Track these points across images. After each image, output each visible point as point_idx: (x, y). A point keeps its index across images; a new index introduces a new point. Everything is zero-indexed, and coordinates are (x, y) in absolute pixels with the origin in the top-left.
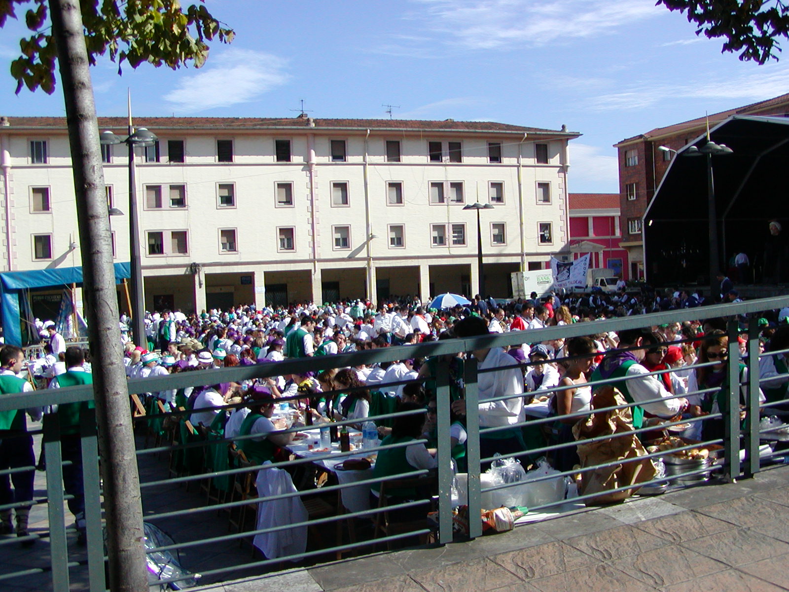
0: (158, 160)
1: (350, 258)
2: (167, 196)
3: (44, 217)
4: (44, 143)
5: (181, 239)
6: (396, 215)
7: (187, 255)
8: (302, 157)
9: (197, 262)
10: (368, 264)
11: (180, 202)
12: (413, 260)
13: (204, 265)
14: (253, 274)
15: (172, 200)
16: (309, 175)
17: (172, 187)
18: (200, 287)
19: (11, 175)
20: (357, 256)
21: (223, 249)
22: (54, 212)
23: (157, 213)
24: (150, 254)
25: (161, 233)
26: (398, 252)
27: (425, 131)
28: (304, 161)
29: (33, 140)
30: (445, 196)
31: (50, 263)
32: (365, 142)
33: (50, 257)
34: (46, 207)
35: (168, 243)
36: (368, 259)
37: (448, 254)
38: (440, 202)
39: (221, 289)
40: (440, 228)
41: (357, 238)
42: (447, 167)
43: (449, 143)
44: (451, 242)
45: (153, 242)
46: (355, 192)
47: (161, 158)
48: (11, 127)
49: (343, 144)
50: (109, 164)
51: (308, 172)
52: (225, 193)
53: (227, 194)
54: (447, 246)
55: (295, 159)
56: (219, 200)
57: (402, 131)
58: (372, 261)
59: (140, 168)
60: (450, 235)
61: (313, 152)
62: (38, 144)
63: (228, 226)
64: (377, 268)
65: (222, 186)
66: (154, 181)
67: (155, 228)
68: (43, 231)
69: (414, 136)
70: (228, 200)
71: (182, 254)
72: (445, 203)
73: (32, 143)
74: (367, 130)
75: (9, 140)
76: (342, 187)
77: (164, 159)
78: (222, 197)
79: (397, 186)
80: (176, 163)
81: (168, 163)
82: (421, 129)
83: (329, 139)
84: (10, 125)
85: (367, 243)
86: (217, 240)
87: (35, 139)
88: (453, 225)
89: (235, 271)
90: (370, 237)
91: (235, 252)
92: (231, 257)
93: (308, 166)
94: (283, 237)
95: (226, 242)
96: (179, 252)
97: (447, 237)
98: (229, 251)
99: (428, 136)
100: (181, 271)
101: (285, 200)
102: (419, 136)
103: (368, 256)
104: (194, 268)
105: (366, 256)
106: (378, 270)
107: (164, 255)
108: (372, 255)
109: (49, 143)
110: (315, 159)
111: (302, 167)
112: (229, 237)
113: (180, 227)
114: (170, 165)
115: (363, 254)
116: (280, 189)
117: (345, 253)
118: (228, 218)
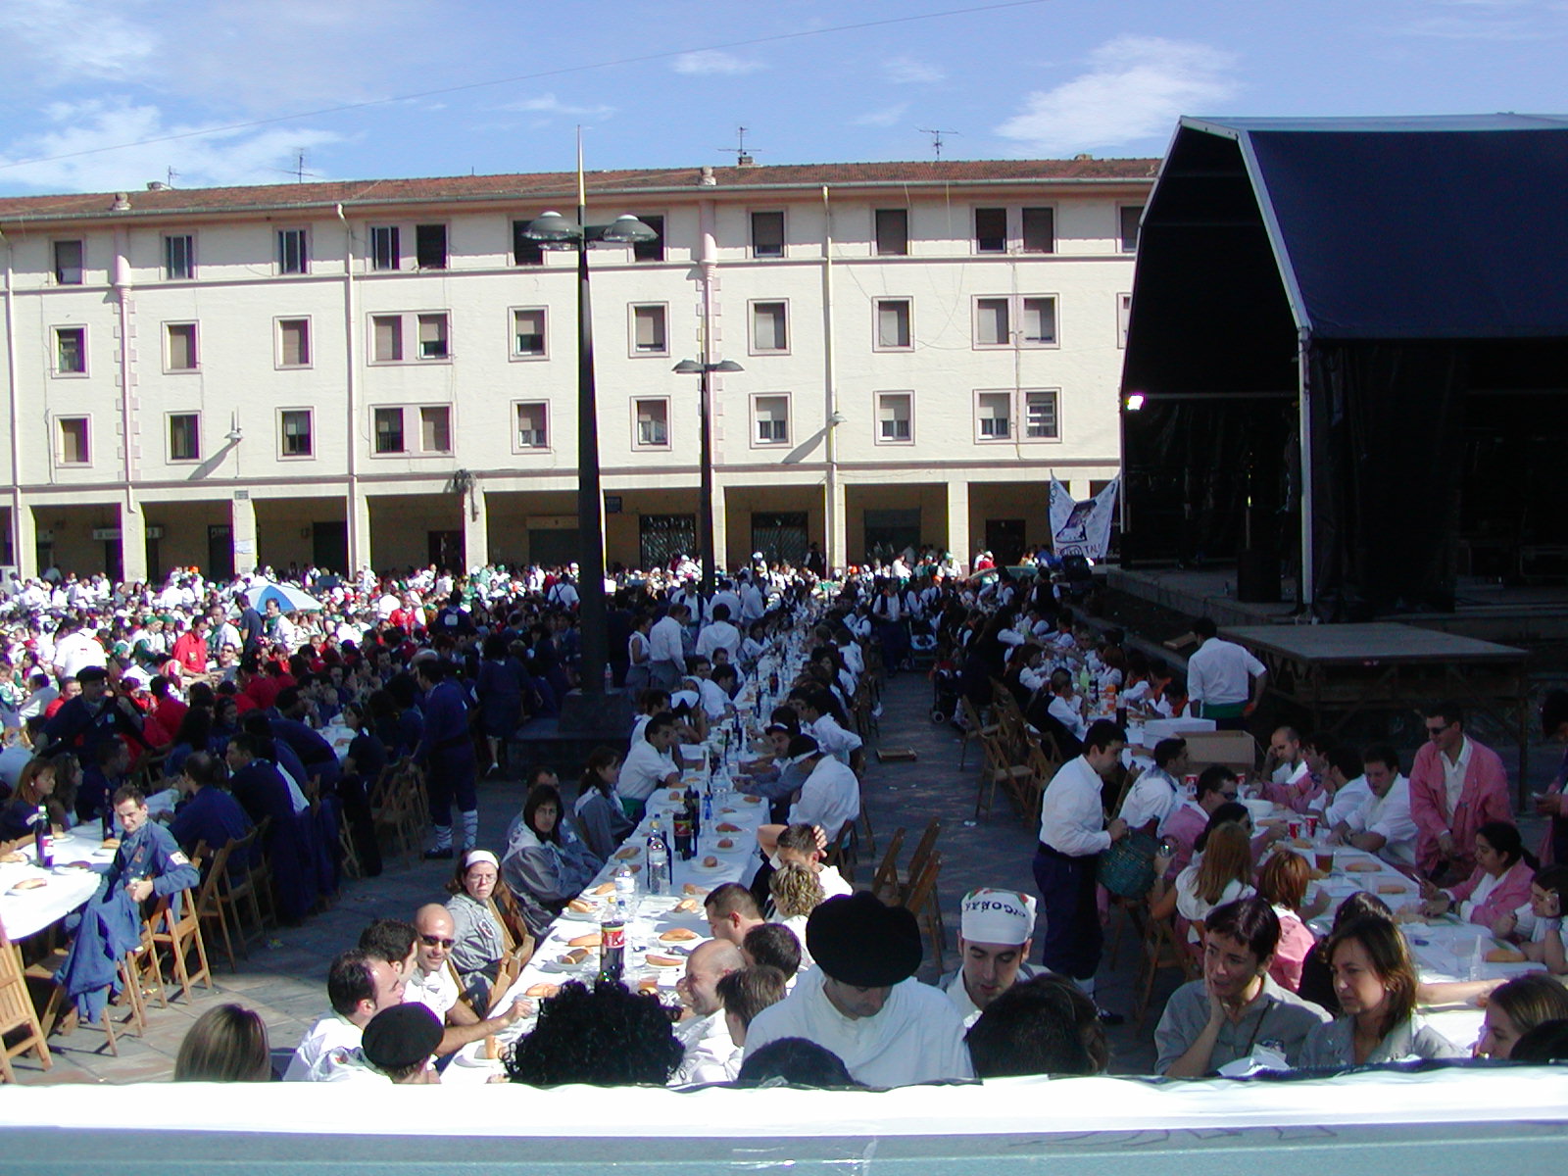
0: (396, 266)
1: (788, 465)
2: (413, 336)
3: (187, 380)
4: (189, 239)
5: (438, 418)
6: (894, 372)
7: (450, 454)
8: (688, 250)
9: (469, 468)
10: (830, 478)
11: (438, 349)
12: (932, 471)
13: (481, 475)
15: (425, 343)
16: (702, 288)
17: (424, 319)
18: (474, 519)
19: (131, 303)
20: (804, 461)
21: (525, 442)
22: (204, 371)
23: (393, 372)
24: (378, 451)
25: (401, 410)
26: (900, 452)
27: (957, 186)
28: (692, 259)
29: (169, 235)
30: (1011, 330)
31: (196, 467)
32: (830, 213)
33: (196, 456)
34: (190, 360)
35: (415, 430)
36: (828, 466)
37: (1014, 457)
38: (999, 343)
40: (998, 400)
41: (804, 423)
42: (1017, 264)
43: (1024, 210)
44: (1023, 432)
45: (385, 427)
46: (801, 323)
47: (402, 261)
48: (134, 212)
49: (778, 218)
50: (303, 276)
51: (700, 282)
52: (529, 328)
53: (532, 332)
54: (1014, 439)
55: (673, 254)
56: (516, 343)
57: (903, 187)
58: (835, 472)
59: (363, 282)
60: (1021, 415)
61: (710, 240)
62: (179, 241)
63: (533, 396)
64: (847, 487)
65: (521, 315)
66: (388, 308)
67: (389, 400)
68: (184, 407)
69: (931, 198)
70: (534, 343)
71: (439, 453)
72: (1012, 345)
73: (168, 239)
74: (822, 189)
75: (128, 234)
76: (775, 311)
77: (409, 262)
78: (522, 337)
79: (898, 309)
80: (430, 271)
81: (415, 272)
82: (947, 182)
83: (747, 211)
84: (132, 208)
85: (827, 432)
86: (511, 426)
87: (174, 233)
88: (1028, 394)
89: (545, 488)
90: (832, 421)
91: (544, 450)
92: (537, 460)
93: (699, 269)
94: (648, 418)
95: (530, 428)
96: (438, 449)
97: (1013, 419)
98: (535, 447)
99: (973, 196)
100: (438, 487)
101: (652, 342)
102: (942, 197)
103: (829, 460)
104: (461, 480)
105: (824, 460)
106: (851, 491)
107: (405, 454)
108: (838, 457)
109: (197, 240)
110: (713, 253)
111: (688, 271)
112: (534, 418)
113: (436, 399)
114: (418, 275)
115: (818, 456)
116: (641, 319)
117: (778, 454)
118: (531, 379)
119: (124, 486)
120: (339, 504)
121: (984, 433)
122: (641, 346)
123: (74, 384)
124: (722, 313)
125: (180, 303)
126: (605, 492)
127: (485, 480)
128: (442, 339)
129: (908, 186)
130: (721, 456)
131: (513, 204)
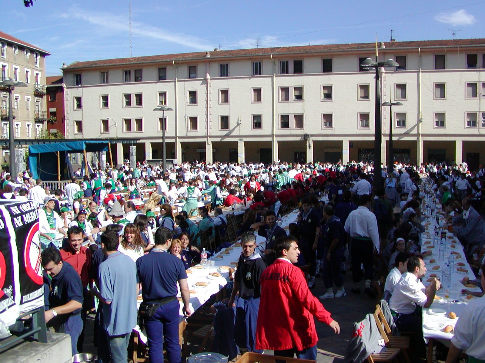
0: (287, 73)
1: (406, 134)
2: (292, 94)
3: (226, 106)
4: (227, 65)
5: (299, 119)
6: (440, 106)
7: (303, 129)
9: (308, 133)
10: (419, 139)
11: (299, 97)
12: (451, 137)
13: (312, 135)
14: (342, 142)
15: (296, 96)
17: (296, 89)
18: (310, 149)
19: (210, 83)
20: (411, 133)
21: (325, 126)
22: (230, 104)
23: (286, 104)
24: (281, 128)
25: (288, 115)
26: (441, 131)
27: (462, 47)
30: (478, 93)
31: (228, 132)
32: (420, 56)
33: (228, 128)
34: (227, 100)
35: (292, 122)
36: (418, 135)
37: (477, 133)
38: (473, 97)
40: (472, 115)
41: (411, 121)
42: (481, 72)
43: (483, 54)
44: (481, 125)
45: (283, 121)
46: (411, 91)
47: (289, 71)
48: (212, 57)
49: (404, 58)
50: (260, 76)
53: (328, 92)
54: (477, 128)
56: (323, 96)
57: (444, 48)
58: (421, 137)
59: (277, 78)
60: (480, 120)
62: (224, 65)
63: (328, 112)
64: (424, 142)
65: (325, 88)
66: (285, 85)
67: (285, 112)
68: (225, 114)
69: (453, 51)
70: (328, 96)
71: (299, 129)
72: (478, 98)
73: (221, 65)
74: (418, 49)
75: (210, 64)
76: (403, 87)
77: (291, 72)
78: (325, 94)
79: (441, 86)
80: (298, 74)
81: (293, 74)
82: (458, 46)
83: (395, 56)
84: (211, 56)
85: (418, 125)
86: (321, 121)
87: (223, 63)
88: (483, 113)
89: (331, 140)
90: (420, 121)
91: (331, 128)
92: (329, 131)
94: (363, 119)
95: (327, 122)
96: (297, 127)
97: (478, 121)
98: (328, 127)
99: (465, 50)
100: (298, 139)
101: (363, 96)
102: (457, 51)
103: (418, 133)
104: (306, 137)
106: (425, 142)
107: (289, 129)
108: (421, 132)
109: (229, 65)
112: (328, 119)
113: (299, 112)
114: (294, 76)
115: (415, 132)
116: (361, 90)
117: (403, 131)
118: (328, 107)
119: (207, 137)
120: (270, 143)
121: (468, 125)
122: (361, 97)
123: (193, 107)
124: (386, 87)
125: (224, 84)
126: (349, 141)
127: (313, 137)
128: (300, 94)
129: (446, 48)
130: (385, 131)
131: (323, 54)
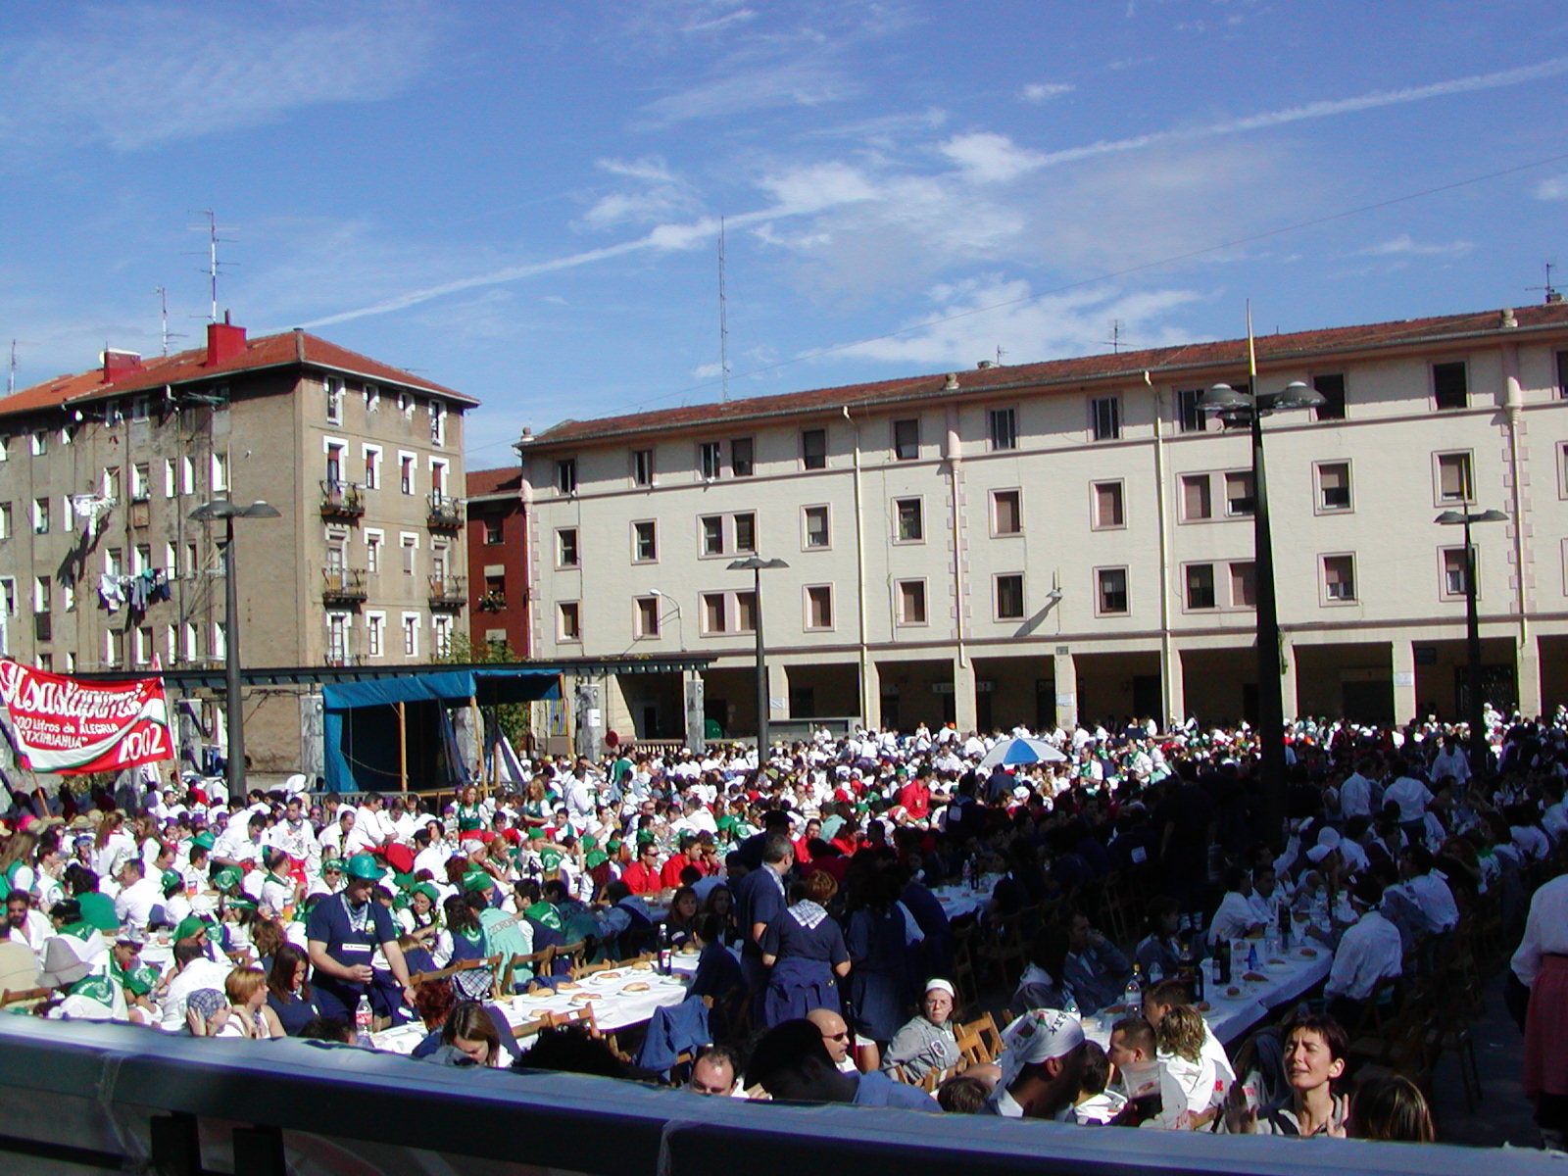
0: (1203, 427)
2: (1222, 495)
3: (1012, 543)
4: (1012, 412)
5: (1248, 576)
8: (1492, 395)
11: (1244, 506)
13: (1292, 628)
14: (1389, 646)
15: (1233, 501)
16: (1508, 432)
17: (1231, 477)
18: (1285, 671)
19: (962, 474)
21: (1332, 595)
22: (1027, 535)
23: (1202, 530)
24: (1189, 607)
25: (1210, 567)
28: (1496, 403)
29: (993, 409)
31: (1021, 625)
33: (1021, 614)
34: (1015, 525)
35: (1225, 584)
39: (1370, 674)
45: (1196, 584)
47: (1208, 422)
48: (961, 391)
50: (1116, 441)
51: (1505, 427)
52: (1333, 482)
53: (1336, 485)
55: (1477, 400)
56: (1321, 498)
59: (1171, 444)
61: (1514, 384)
62: (1002, 414)
63: (1338, 548)
65: (1325, 469)
66: (1196, 467)
67: (1199, 557)
68: (1010, 569)
70: (1339, 497)
71: (1249, 607)
73: (993, 414)
75: (958, 412)
77: (1214, 423)
78: (1327, 491)
80: (1235, 430)
81: (1221, 432)
83: (1552, 351)
84: (960, 387)
86: (1318, 580)
87: (998, 407)
89: (1353, 640)
91: (1351, 602)
92: (1345, 613)
93: (1503, 414)
94: (1455, 567)
95: (1336, 581)
96: (1247, 604)
98: (1342, 599)
100: (1247, 641)
101: (1457, 490)
107: (1216, 609)
109: (1019, 412)
110: (1518, 396)
111: (1492, 416)
112: (1341, 571)
113: (1245, 554)
114: (1223, 435)
116: (1446, 467)
118: (1338, 533)
119: (956, 643)
120: (1154, 660)
122: (1447, 495)
123: (912, 549)
124: (1530, 457)
125: (1004, 473)
126: (1414, 643)
127: (1294, 634)
130: (1533, 604)
131: (1312, 360)
